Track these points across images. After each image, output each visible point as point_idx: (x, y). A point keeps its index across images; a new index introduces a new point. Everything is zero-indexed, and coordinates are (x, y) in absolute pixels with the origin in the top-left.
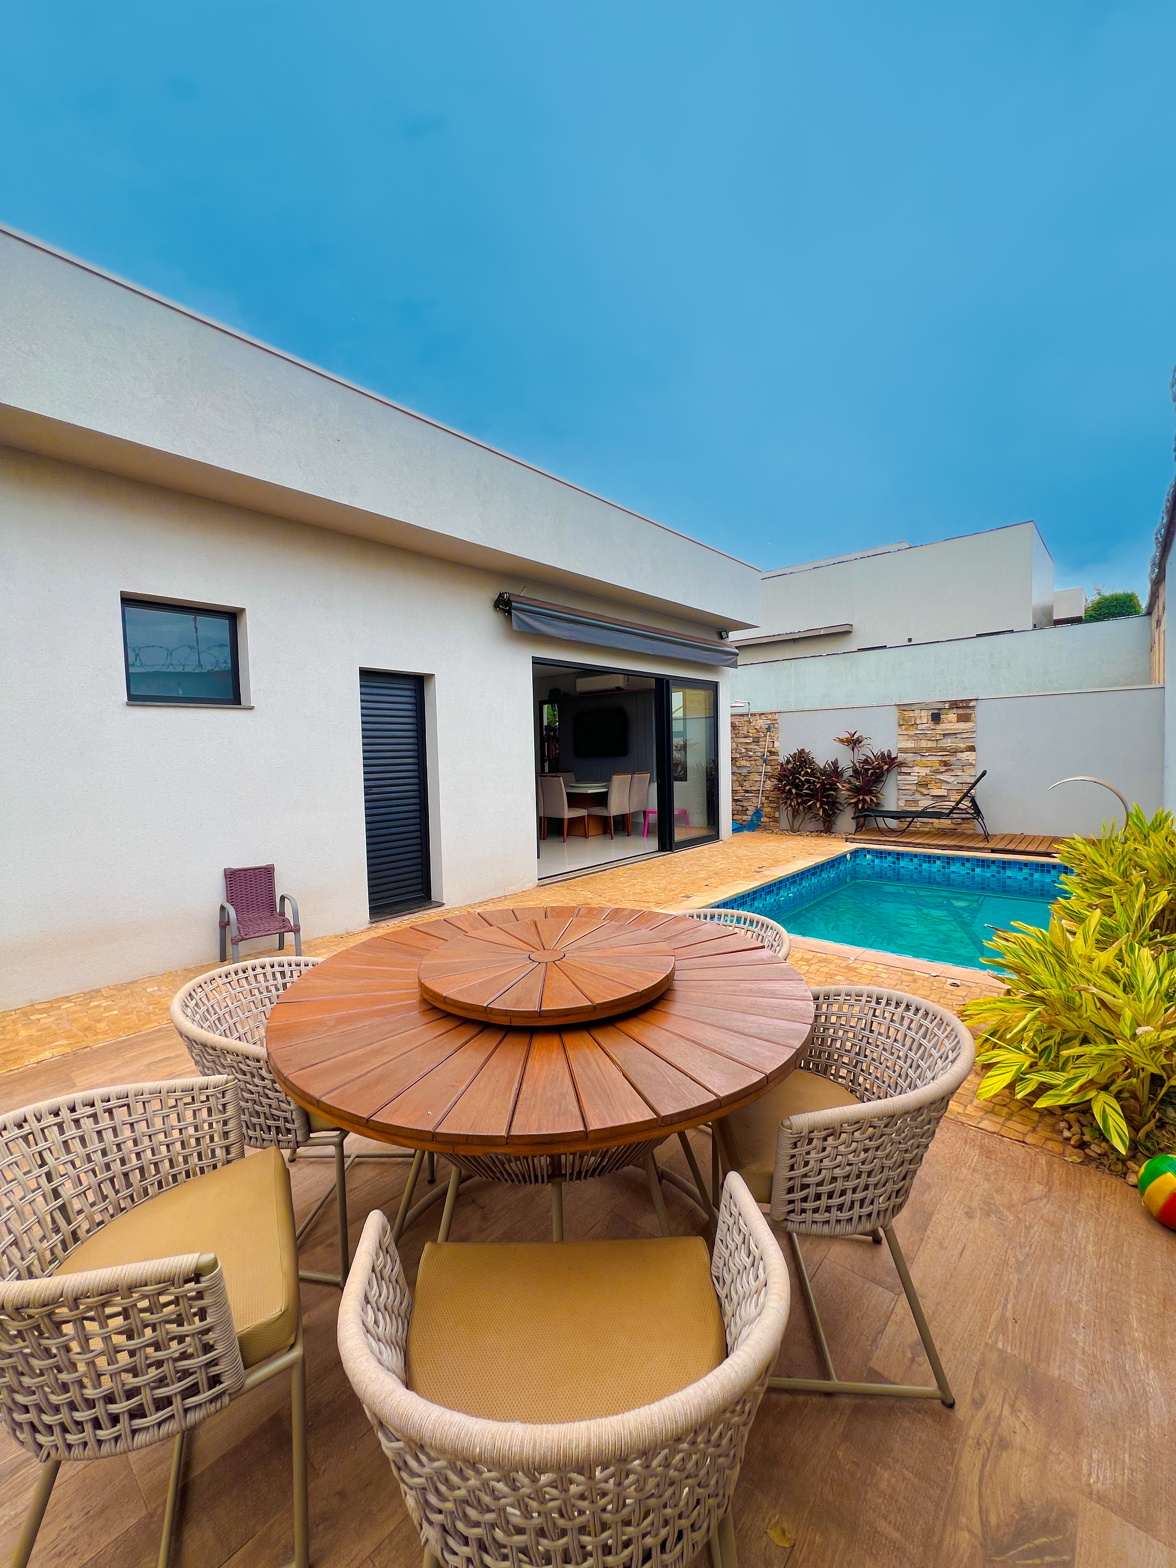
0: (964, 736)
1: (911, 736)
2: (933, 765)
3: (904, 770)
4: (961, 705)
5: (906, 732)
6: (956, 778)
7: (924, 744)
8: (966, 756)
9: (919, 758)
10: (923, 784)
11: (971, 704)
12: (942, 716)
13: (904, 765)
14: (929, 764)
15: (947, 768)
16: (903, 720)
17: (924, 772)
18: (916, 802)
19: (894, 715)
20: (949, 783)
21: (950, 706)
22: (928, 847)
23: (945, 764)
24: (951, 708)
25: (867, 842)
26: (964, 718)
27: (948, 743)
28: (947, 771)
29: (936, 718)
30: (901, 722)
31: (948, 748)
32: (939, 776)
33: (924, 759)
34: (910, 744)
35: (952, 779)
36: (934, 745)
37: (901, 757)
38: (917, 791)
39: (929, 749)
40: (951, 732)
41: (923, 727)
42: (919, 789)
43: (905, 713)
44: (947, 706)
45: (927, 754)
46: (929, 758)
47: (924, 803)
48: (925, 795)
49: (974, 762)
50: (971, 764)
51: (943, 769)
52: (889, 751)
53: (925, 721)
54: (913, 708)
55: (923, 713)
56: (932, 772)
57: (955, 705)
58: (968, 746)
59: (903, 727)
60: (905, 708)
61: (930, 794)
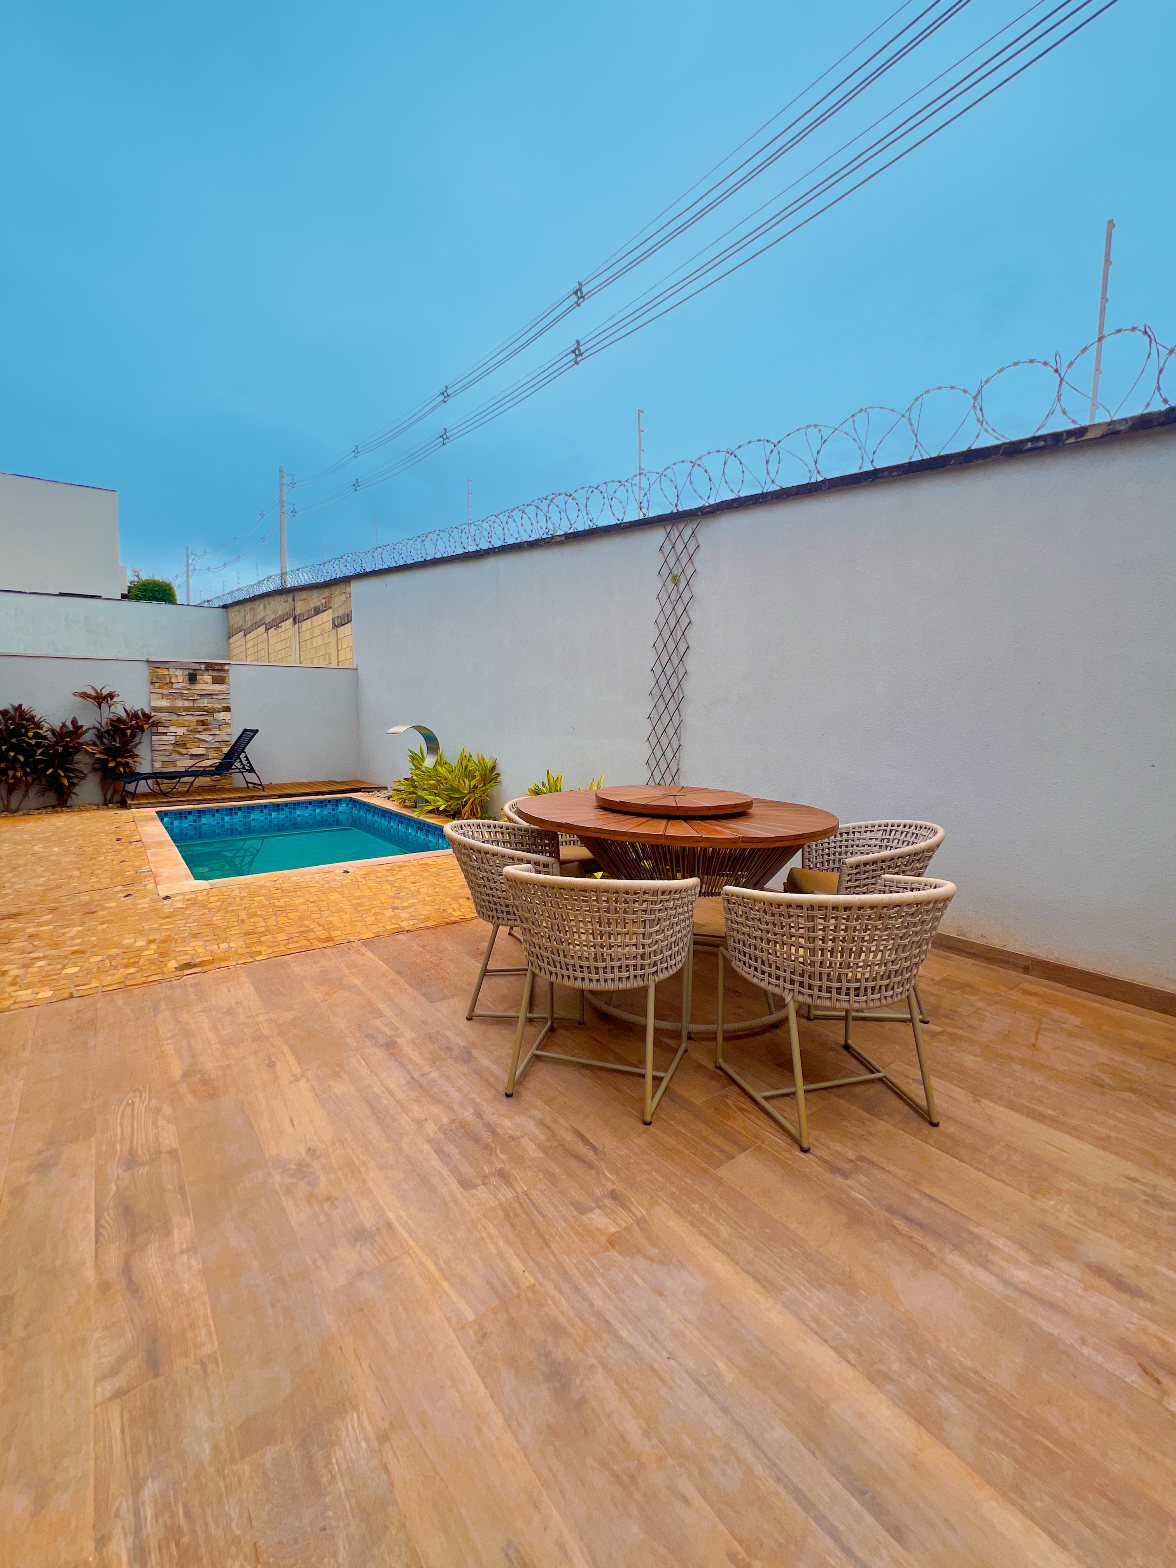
0: (220, 697)
1: (166, 695)
2: (191, 724)
3: (161, 730)
4: (216, 667)
5: (160, 691)
6: (213, 737)
7: (180, 703)
8: (222, 716)
9: (175, 717)
10: (180, 744)
11: (226, 668)
12: (198, 677)
13: (159, 725)
14: (186, 723)
15: (204, 727)
16: (157, 677)
17: (181, 731)
18: (173, 762)
19: (144, 672)
20: (207, 742)
21: (206, 667)
23: (203, 723)
24: (207, 670)
26: (219, 681)
27: (205, 703)
28: (205, 730)
29: (192, 678)
30: (156, 680)
31: (205, 708)
32: (197, 736)
33: (180, 718)
34: (165, 703)
35: (210, 738)
36: (190, 704)
37: (157, 716)
38: (174, 751)
39: (186, 709)
40: (207, 692)
41: (180, 686)
42: (177, 749)
43: (158, 670)
44: (203, 667)
45: (184, 714)
46: (186, 718)
47: (183, 763)
48: (183, 755)
49: (229, 722)
50: (228, 724)
51: (201, 728)
52: (142, 710)
53: (180, 680)
54: (168, 666)
55: (179, 672)
56: (191, 731)
57: (210, 667)
58: (224, 707)
59: (157, 685)
60: (158, 665)
61: (189, 753)
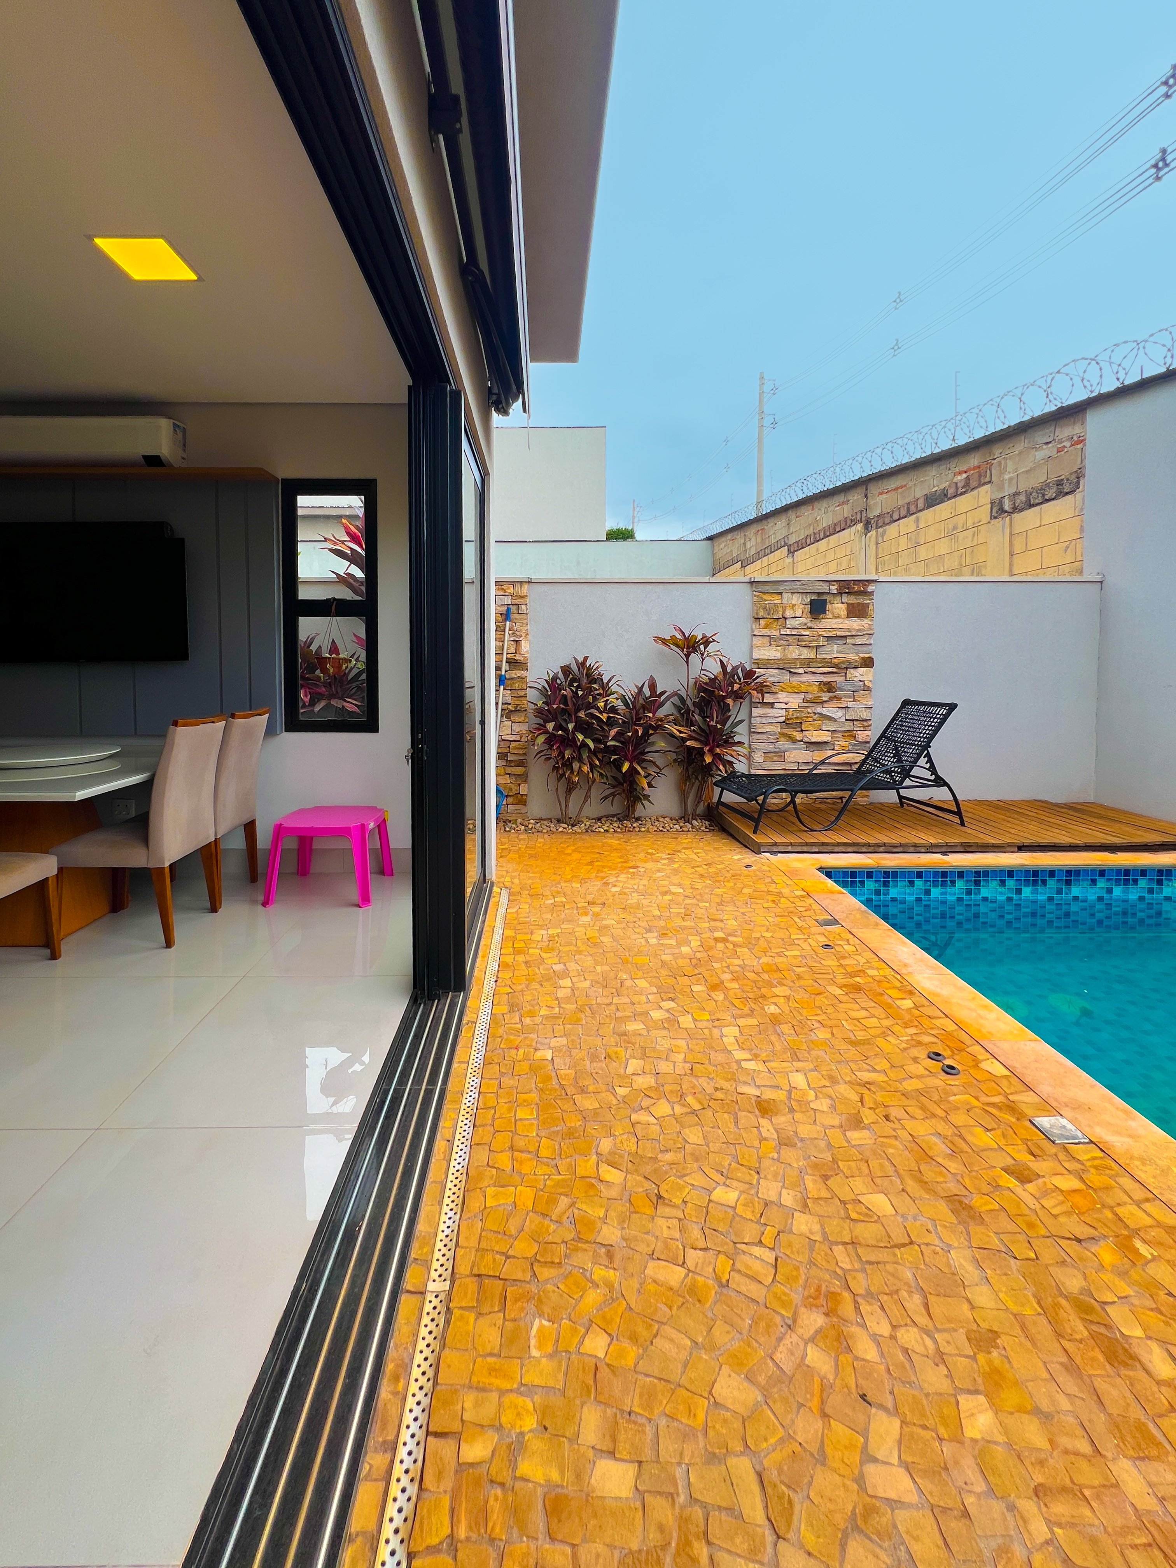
0: (858, 641)
1: (776, 639)
2: (810, 689)
4: (856, 588)
5: (767, 632)
6: (845, 712)
7: (795, 653)
8: (860, 674)
9: (786, 677)
10: (793, 723)
11: (871, 588)
12: (825, 606)
13: (765, 689)
14: (803, 688)
15: (831, 694)
16: (763, 608)
17: (795, 701)
18: (780, 754)
19: (745, 600)
20: (835, 720)
21: (839, 589)
22: (912, 849)
23: (829, 687)
24: (840, 593)
25: (799, 849)
26: (858, 611)
27: (833, 651)
28: (831, 699)
29: (818, 608)
30: (761, 613)
31: (836, 661)
32: (819, 710)
33: (795, 679)
34: (772, 653)
35: (838, 713)
36: (811, 655)
37: (763, 675)
38: (783, 735)
39: (807, 663)
40: (839, 634)
41: (796, 623)
42: (785, 731)
43: (766, 597)
44: (834, 589)
45: (801, 671)
46: (805, 678)
47: (798, 759)
48: (794, 741)
49: (874, 685)
50: (869, 689)
51: (825, 696)
52: (743, 665)
53: (799, 613)
54: (781, 589)
55: (796, 599)
56: (808, 701)
57: (846, 588)
58: (863, 659)
59: (762, 622)
60: (766, 588)
61: (806, 739)
